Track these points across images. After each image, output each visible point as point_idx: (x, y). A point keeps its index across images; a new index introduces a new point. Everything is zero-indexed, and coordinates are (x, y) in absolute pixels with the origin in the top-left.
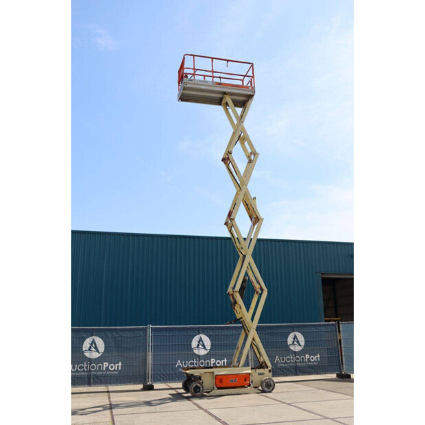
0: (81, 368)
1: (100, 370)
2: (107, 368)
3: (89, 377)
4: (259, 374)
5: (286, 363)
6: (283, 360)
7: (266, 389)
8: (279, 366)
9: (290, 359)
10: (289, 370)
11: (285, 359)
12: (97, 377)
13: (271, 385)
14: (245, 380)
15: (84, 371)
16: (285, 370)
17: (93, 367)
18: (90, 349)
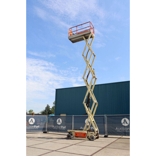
0: (56, 127)
1: (61, 128)
2: (62, 128)
3: (58, 129)
4: (91, 134)
5: (120, 130)
6: (119, 129)
7: (92, 139)
8: (117, 131)
9: (122, 129)
10: (122, 133)
11: (120, 129)
12: (60, 130)
13: (93, 138)
14: (84, 135)
15: (57, 128)
16: (120, 133)
17: (59, 127)
18: (58, 122)
